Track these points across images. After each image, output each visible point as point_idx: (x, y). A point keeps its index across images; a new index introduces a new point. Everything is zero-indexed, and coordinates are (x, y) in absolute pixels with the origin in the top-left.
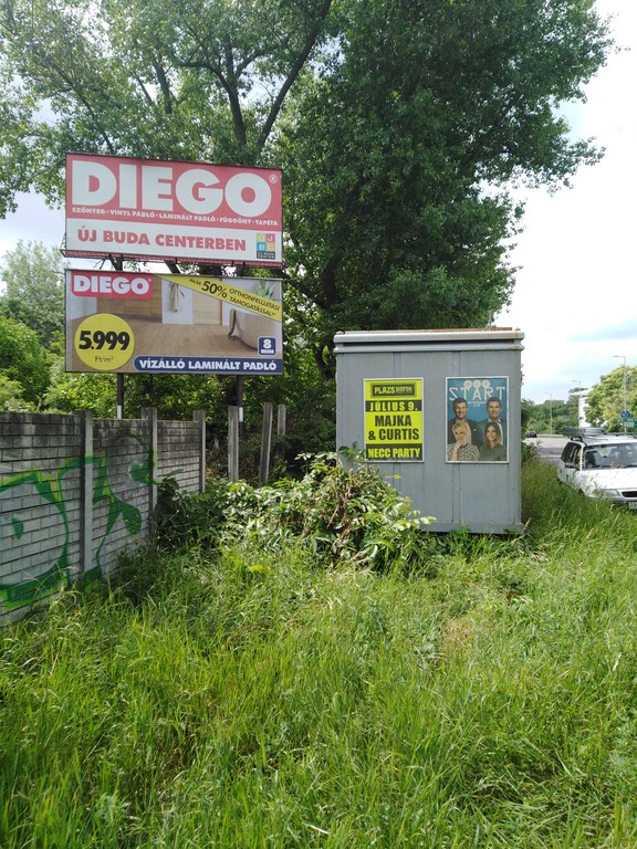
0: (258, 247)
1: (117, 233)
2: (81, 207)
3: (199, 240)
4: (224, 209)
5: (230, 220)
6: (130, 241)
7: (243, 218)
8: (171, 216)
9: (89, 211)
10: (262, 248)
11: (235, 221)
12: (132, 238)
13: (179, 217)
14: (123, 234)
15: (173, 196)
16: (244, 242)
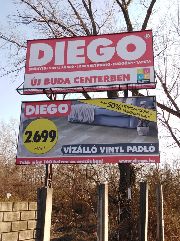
0: (138, 77)
2: (33, 67)
4: (116, 58)
5: (120, 64)
6: (59, 83)
7: (128, 61)
9: (38, 69)
11: (123, 64)
12: (61, 81)
13: (88, 66)
15: (85, 55)
16: (129, 75)
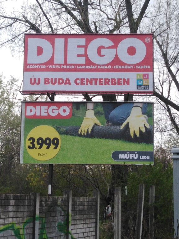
0: (137, 82)
1: (52, 79)
2: (32, 64)
3: (100, 80)
4: (117, 61)
5: (120, 67)
6: (59, 83)
7: (128, 65)
8: (84, 67)
9: (37, 67)
10: (140, 83)
11: (123, 67)
12: (61, 81)
13: (88, 67)
14: (56, 79)
15: (86, 55)
16: (128, 79)
